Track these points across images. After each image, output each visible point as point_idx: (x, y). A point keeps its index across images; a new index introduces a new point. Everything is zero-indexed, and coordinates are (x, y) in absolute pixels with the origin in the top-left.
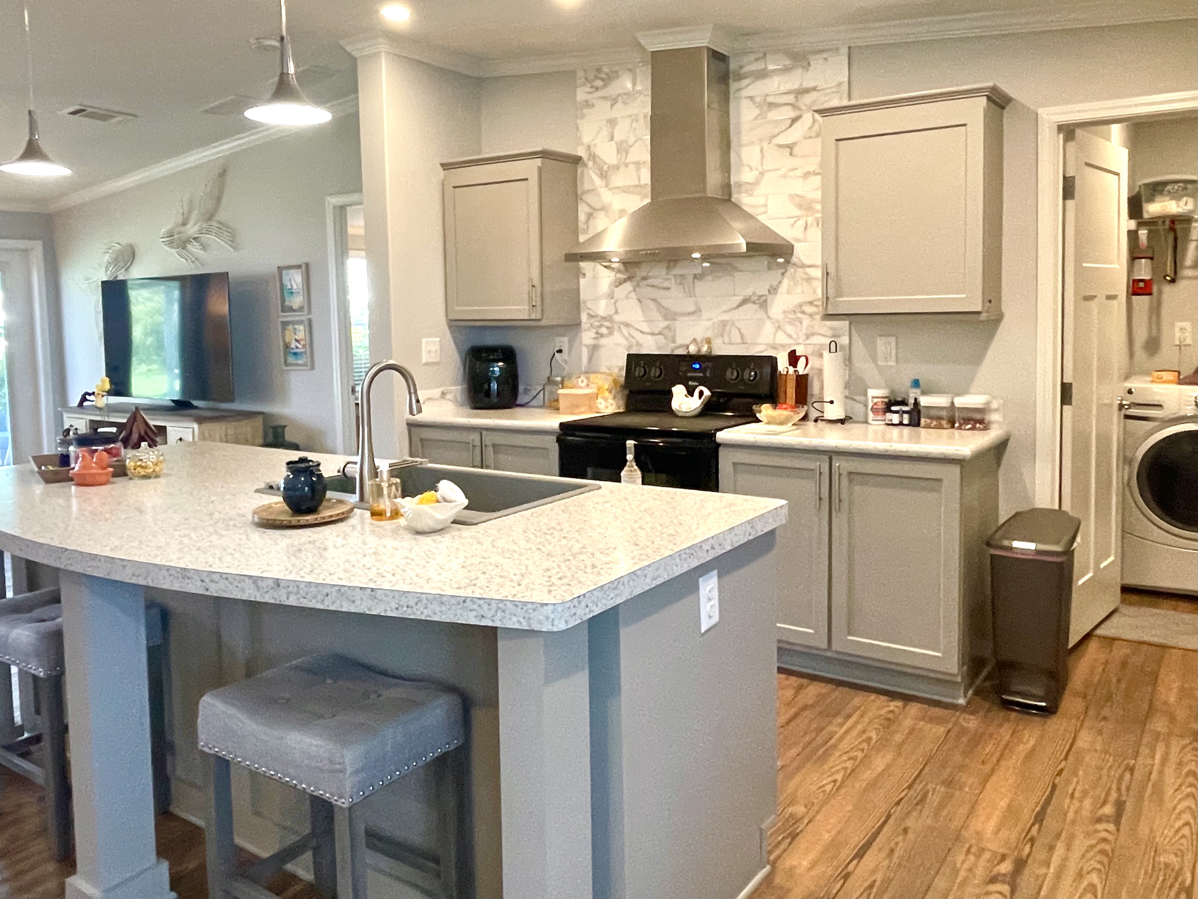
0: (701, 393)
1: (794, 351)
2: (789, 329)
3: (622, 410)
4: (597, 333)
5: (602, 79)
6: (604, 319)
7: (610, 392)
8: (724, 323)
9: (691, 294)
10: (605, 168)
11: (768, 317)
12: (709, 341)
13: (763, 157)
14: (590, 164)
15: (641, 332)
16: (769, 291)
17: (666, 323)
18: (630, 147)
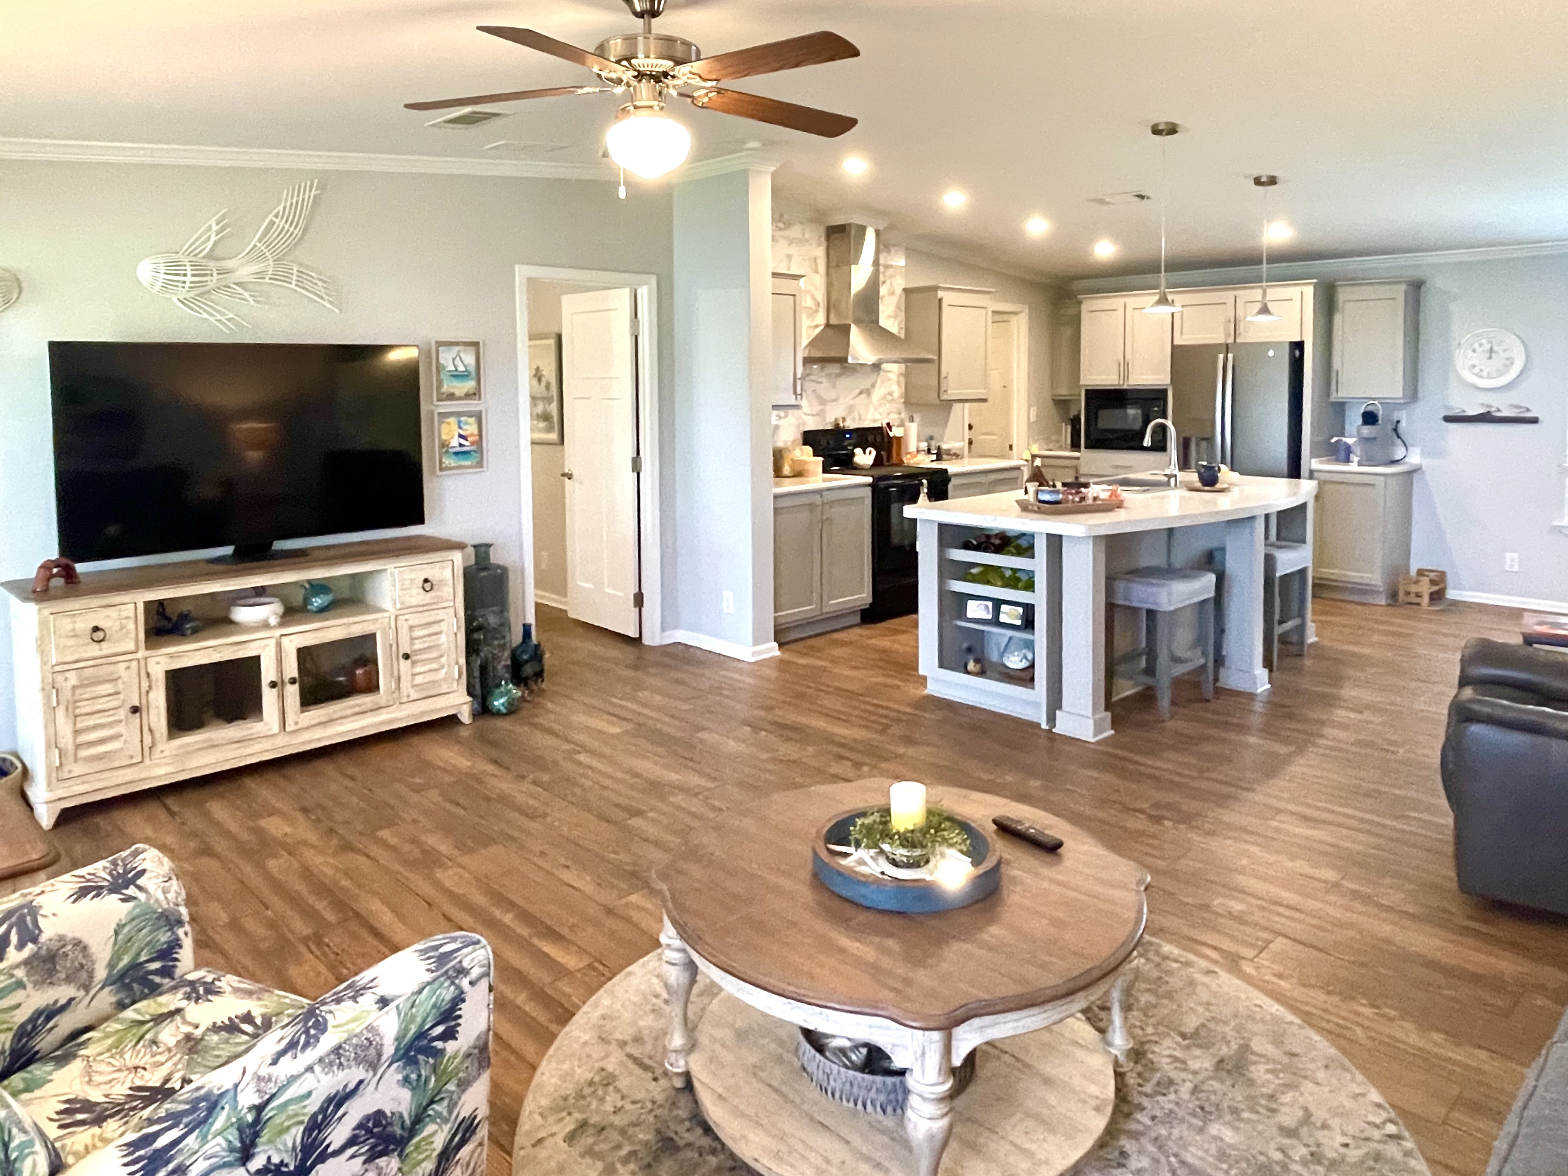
0: (870, 452)
1: (889, 423)
2: (881, 410)
9: (835, 386)
11: (872, 403)
16: (872, 386)
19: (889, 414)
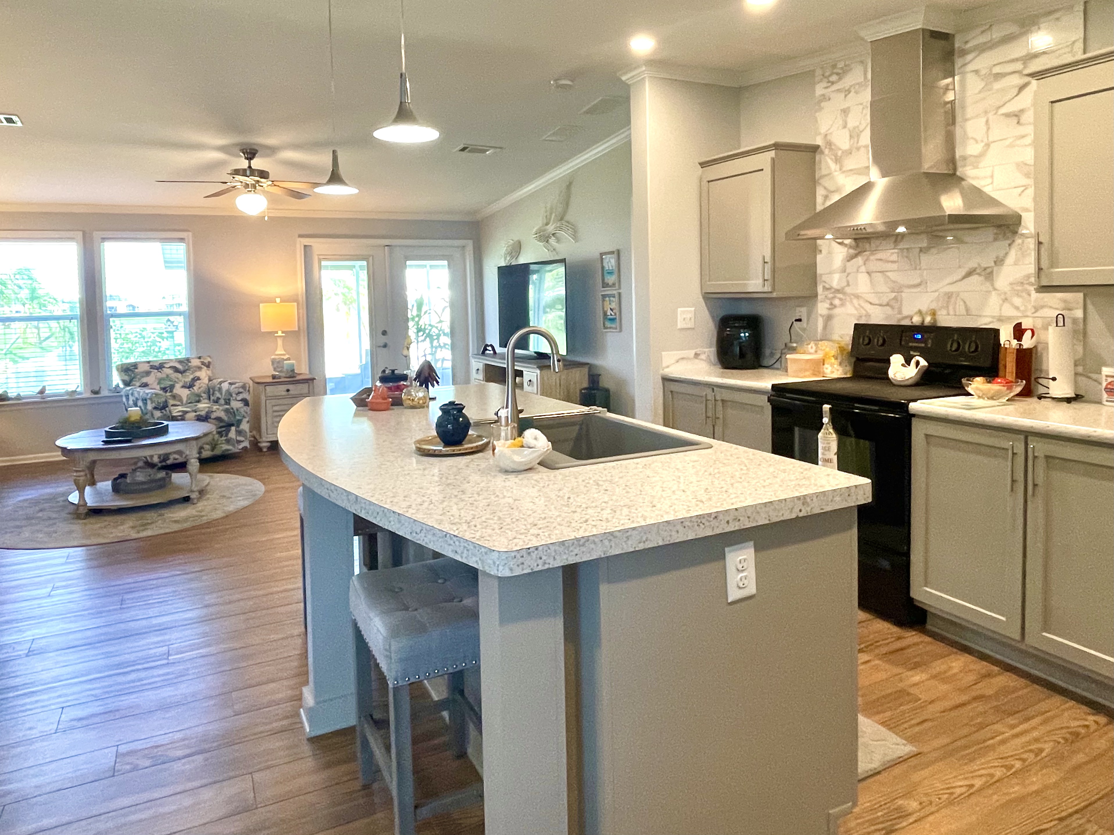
0: (918, 363)
1: (1020, 324)
2: (1017, 301)
3: (849, 376)
4: (831, 304)
5: (838, 74)
6: (838, 291)
7: (836, 359)
8: (949, 296)
9: (916, 266)
10: (840, 153)
11: (995, 289)
13: (988, 129)
14: (827, 151)
15: (871, 303)
16: (995, 262)
17: (894, 295)
18: (861, 132)
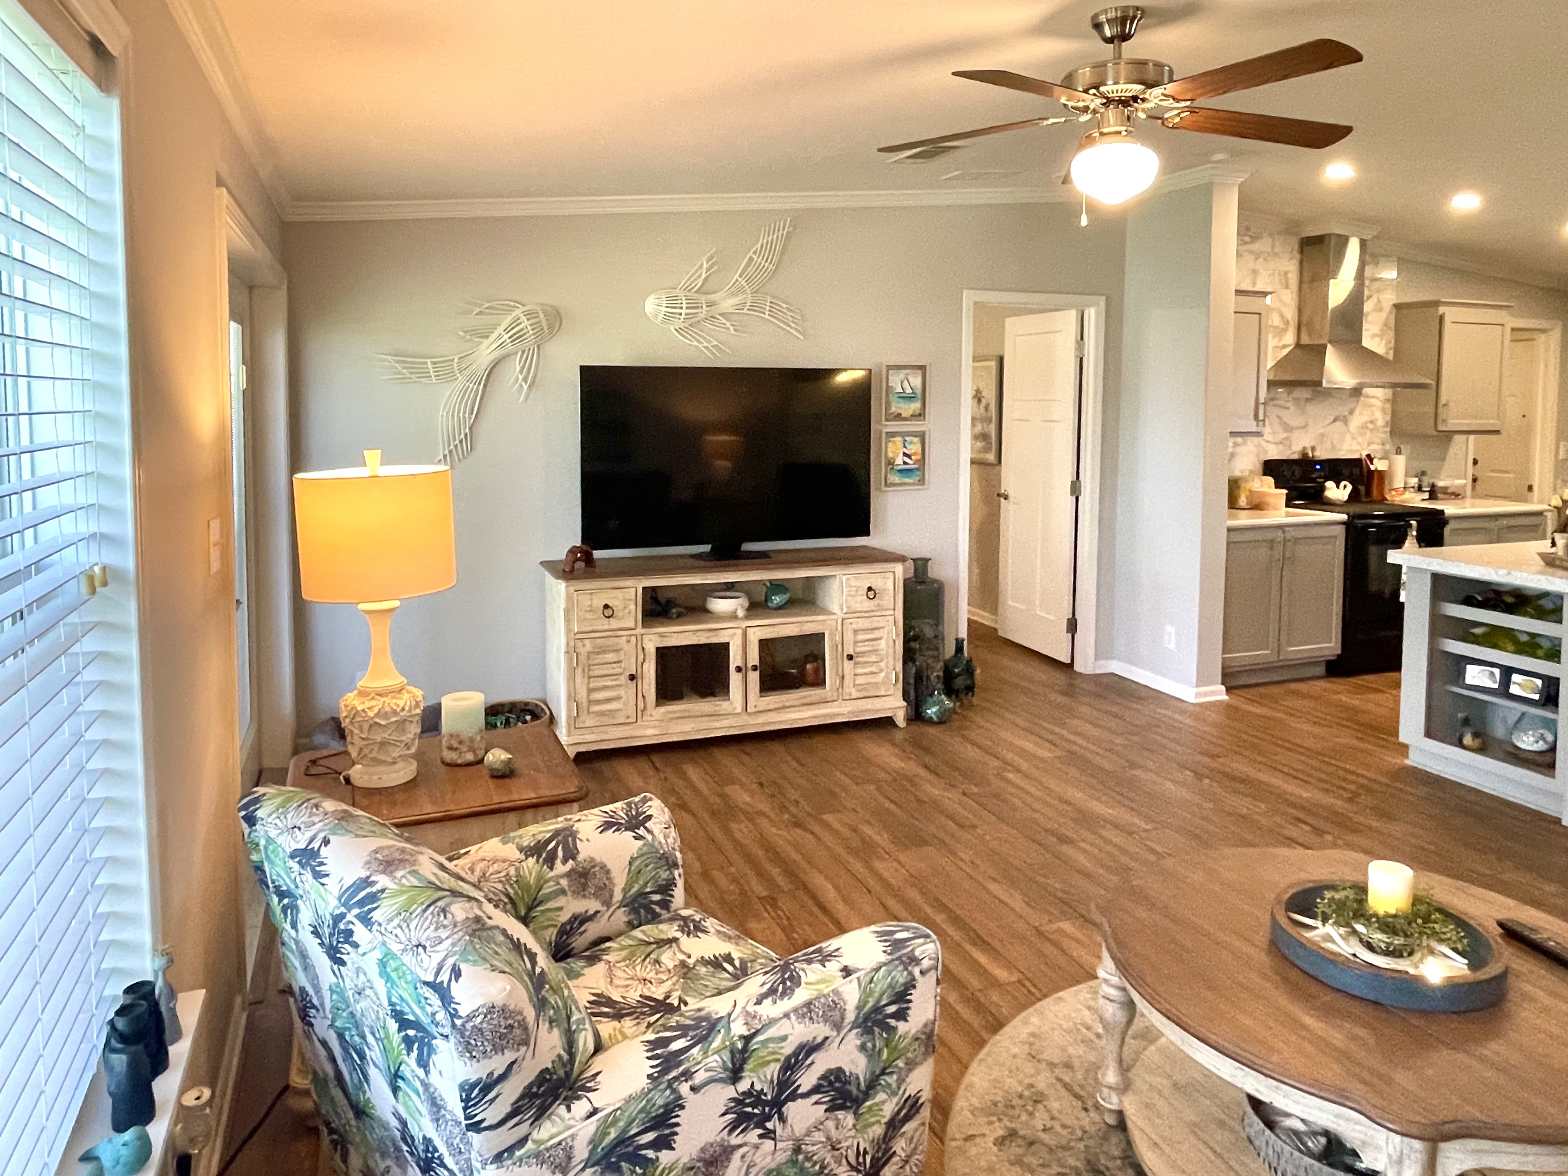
0: (1345, 486)
1: (1370, 454)
2: (1360, 439)
8: (1322, 435)
9: (1303, 412)
11: (1349, 431)
12: (1313, 449)
16: (1349, 413)
17: (1285, 435)
19: (1369, 444)
